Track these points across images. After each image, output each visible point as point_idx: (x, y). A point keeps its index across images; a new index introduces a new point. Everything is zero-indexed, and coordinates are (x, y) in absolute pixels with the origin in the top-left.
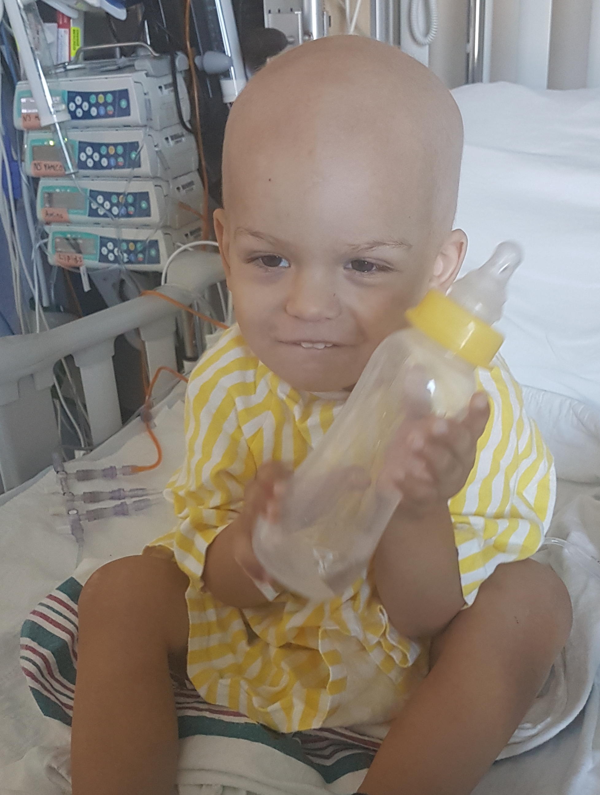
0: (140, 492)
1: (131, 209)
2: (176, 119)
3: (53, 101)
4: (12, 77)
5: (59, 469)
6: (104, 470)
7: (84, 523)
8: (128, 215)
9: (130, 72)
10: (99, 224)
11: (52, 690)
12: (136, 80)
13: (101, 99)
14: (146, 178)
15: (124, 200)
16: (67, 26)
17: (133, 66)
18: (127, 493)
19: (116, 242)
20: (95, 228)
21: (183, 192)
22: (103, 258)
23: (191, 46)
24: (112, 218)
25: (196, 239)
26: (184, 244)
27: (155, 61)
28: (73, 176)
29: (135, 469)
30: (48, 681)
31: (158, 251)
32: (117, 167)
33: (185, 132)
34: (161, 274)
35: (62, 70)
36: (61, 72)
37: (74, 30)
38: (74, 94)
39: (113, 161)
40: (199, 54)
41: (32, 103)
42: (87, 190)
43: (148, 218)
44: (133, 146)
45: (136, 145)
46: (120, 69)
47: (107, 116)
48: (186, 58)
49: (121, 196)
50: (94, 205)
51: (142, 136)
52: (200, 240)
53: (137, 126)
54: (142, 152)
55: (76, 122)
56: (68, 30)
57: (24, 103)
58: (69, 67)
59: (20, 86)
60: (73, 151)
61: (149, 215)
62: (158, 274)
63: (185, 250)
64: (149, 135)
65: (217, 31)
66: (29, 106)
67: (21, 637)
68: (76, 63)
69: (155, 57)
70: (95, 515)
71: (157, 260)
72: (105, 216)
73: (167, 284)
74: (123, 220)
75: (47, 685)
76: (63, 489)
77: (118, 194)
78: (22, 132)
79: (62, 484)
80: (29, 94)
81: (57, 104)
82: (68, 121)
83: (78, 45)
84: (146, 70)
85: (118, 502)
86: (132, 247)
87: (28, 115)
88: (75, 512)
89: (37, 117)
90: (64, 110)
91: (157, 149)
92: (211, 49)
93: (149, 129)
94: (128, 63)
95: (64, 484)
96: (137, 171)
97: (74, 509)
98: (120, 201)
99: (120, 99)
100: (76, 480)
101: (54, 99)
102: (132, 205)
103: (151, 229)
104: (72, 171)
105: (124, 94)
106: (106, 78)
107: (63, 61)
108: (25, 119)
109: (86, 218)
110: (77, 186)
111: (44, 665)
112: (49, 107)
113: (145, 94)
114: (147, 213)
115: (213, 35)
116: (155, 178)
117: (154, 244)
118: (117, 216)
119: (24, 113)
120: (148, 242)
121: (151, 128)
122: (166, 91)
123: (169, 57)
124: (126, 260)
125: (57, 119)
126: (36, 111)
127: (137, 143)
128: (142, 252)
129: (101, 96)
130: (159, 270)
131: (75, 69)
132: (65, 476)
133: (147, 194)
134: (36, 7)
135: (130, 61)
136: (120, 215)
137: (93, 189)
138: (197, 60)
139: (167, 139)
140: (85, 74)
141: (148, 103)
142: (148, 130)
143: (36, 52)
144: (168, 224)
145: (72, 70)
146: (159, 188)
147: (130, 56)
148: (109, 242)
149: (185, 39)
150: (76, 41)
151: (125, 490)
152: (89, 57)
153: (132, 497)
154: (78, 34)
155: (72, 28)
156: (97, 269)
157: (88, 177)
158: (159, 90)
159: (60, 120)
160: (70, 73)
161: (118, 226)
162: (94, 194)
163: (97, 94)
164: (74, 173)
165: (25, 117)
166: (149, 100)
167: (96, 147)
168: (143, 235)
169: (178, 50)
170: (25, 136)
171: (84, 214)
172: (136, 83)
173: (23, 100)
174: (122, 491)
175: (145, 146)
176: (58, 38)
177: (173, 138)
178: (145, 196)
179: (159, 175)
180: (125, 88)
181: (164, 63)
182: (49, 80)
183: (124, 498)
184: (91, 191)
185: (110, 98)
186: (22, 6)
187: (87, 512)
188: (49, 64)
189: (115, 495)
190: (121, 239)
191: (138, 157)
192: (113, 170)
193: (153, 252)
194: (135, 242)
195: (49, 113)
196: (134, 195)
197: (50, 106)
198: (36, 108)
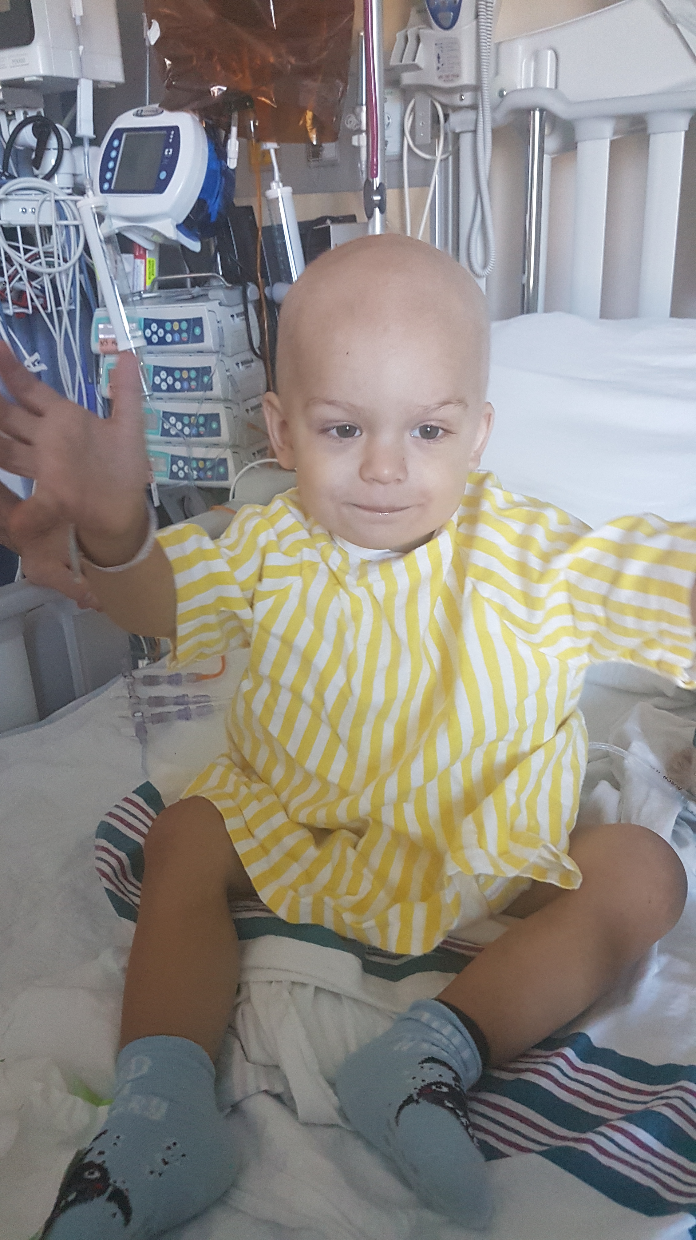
0: (203, 699)
1: (202, 429)
2: (247, 346)
3: (130, 327)
4: (89, 304)
5: (127, 674)
6: (170, 677)
7: (149, 726)
8: (199, 435)
9: (203, 302)
10: (170, 443)
11: (125, 892)
12: (210, 309)
13: (176, 326)
14: (217, 400)
15: (196, 421)
16: (143, 257)
17: (207, 295)
18: (191, 700)
19: (186, 460)
20: (167, 447)
21: (252, 413)
22: (174, 475)
23: (262, 277)
24: (184, 438)
25: (262, 458)
26: (251, 461)
27: (226, 291)
28: (148, 398)
29: (199, 678)
30: (122, 883)
31: (226, 469)
32: (190, 390)
33: (254, 357)
34: (229, 490)
35: (138, 298)
36: (137, 300)
37: (150, 262)
38: (150, 321)
39: (186, 385)
40: (268, 285)
41: (109, 329)
42: (160, 411)
43: (219, 438)
44: (206, 371)
45: (209, 369)
46: (194, 299)
47: (181, 342)
48: (256, 288)
49: (193, 417)
50: (167, 425)
51: (215, 362)
52: (268, 458)
53: (211, 352)
54: (214, 378)
55: (151, 348)
56: (143, 261)
57: (102, 329)
58: (144, 296)
59: (98, 313)
60: (148, 374)
61: (219, 435)
62: (227, 490)
63: (253, 468)
64: (222, 361)
65: (286, 263)
66: (106, 331)
67: (97, 838)
68: (151, 292)
69: (227, 288)
70: (160, 719)
71: (225, 477)
72: (177, 435)
73: (234, 499)
74: (193, 439)
75: (121, 886)
76: (129, 693)
77: (190, 416)
78: (98, 356)
79: (129, 689)
80: (108, 321)
81: (134, 330)
82: (143, 346)
83: (153, 275)
84: (219, 300)
85: (182, 707)
86: (201, 464)
87: (106, 340)
88: (140, 714)
89: (114, 342)
90: (140, 336)
91: (228, 374)
92: (280, 280)
93: (222, 356)
94: (202, 293)
95: (131, 687)
96: (209, 394)
97: (139, 712)
98: (192, 421)
99: (194, 327)
100: (142, 685)
101: (131, 326)
102: (203, 425)
103: (220, 448)
104: (147, 393)
105: (198, 322)
106: (181, 307)
107: (139, 290)
108: (102, 343)
109: (158, 437)
110: (152, 408)
111: (119, 867)
112: (126, 334)
113: (218, 322)
114: (217, 433)
115: (282, 267)
116: (226, 400)
117: (223, 462)
118: (189, 436)
119: (102, 339)
120: (216, 460)
121: (223, 353)
122: (237, 320)
123: (241, 287)
124: (195, 477)
125: (134, 344)
126: (114, 336)
127: (210, 367)
128: (211, 469)
129: (176, 323)
130: (228, 487)
131: (151, 297)
132: (132, 680)
133: (218, 415)
134: (116, 239)
135: (203, 290)
136: (192, 435)
137: (165, 410)
138: (267, 291)
139: (237, 364)
140: (160, 303)
141: (220, 331)
142: (220, 356)
143: (115, 282)
144: (237, 443)
145: (147, 298)
146: (229, 410)
147: (203, 286)
148: (179, 460)
149: (256, 270)
150: (151, 271)
151: (189, 695)
152: (163, 286)
153: (195, 703)
154: (153, 264)
155: (148, 259)
156: (168, 486)
157: (162, 399)
158: (231, 318)
159: (137, 346)
160: (146, 301)
161: (189, 445)
162: (166, 415)
163: (172, 321)
164: (149, 396)
165: (102, 341)
166: (222, 328)
167: (170, 371)
168: (214, 454)
169: (250, 281)
170: (101, 360)
171: (156, 434)
172: (209, 312)
173: (101, 326)
174: (186, 697)
175: (217, 371)
176: (134, 268)
177: (243, 363)
178: (215, 417)
179: (230, 398)
180: (198, 316)
181: (236, 294)
182: (126, 308)
183: (187, 704)
184: (164, 412)
185: (184, 326)
186: (102, 238)
187: (152, 715)
188: (127, 292)
189: (178, 701)
190: (191, 457)
191: (210, 382)
192: (186, 392)
193: (222, 470)
194: (204, 460)
195: (126, 339)
196: (205, 416)
197: (128, 332)
198: (113, 333)
